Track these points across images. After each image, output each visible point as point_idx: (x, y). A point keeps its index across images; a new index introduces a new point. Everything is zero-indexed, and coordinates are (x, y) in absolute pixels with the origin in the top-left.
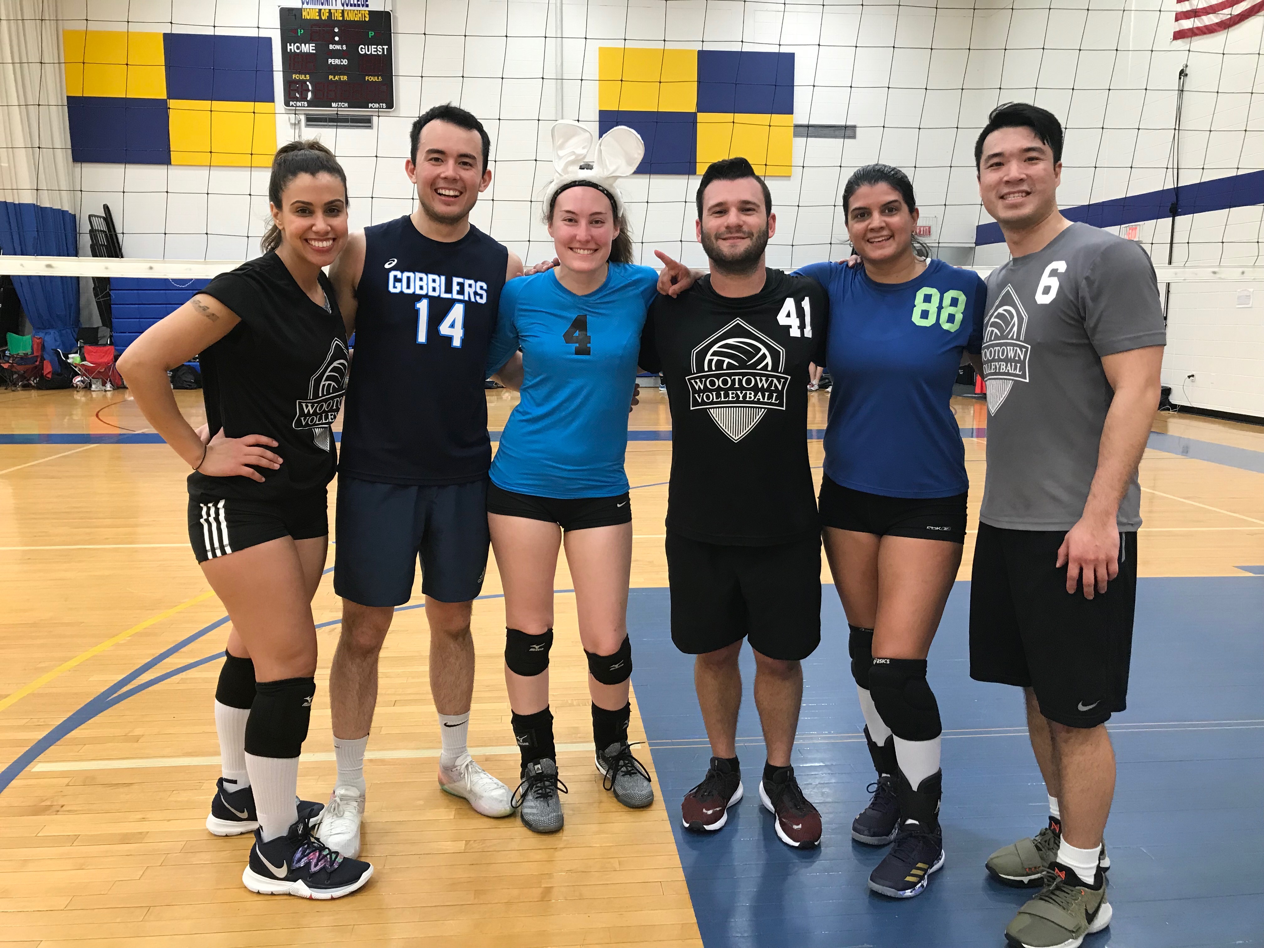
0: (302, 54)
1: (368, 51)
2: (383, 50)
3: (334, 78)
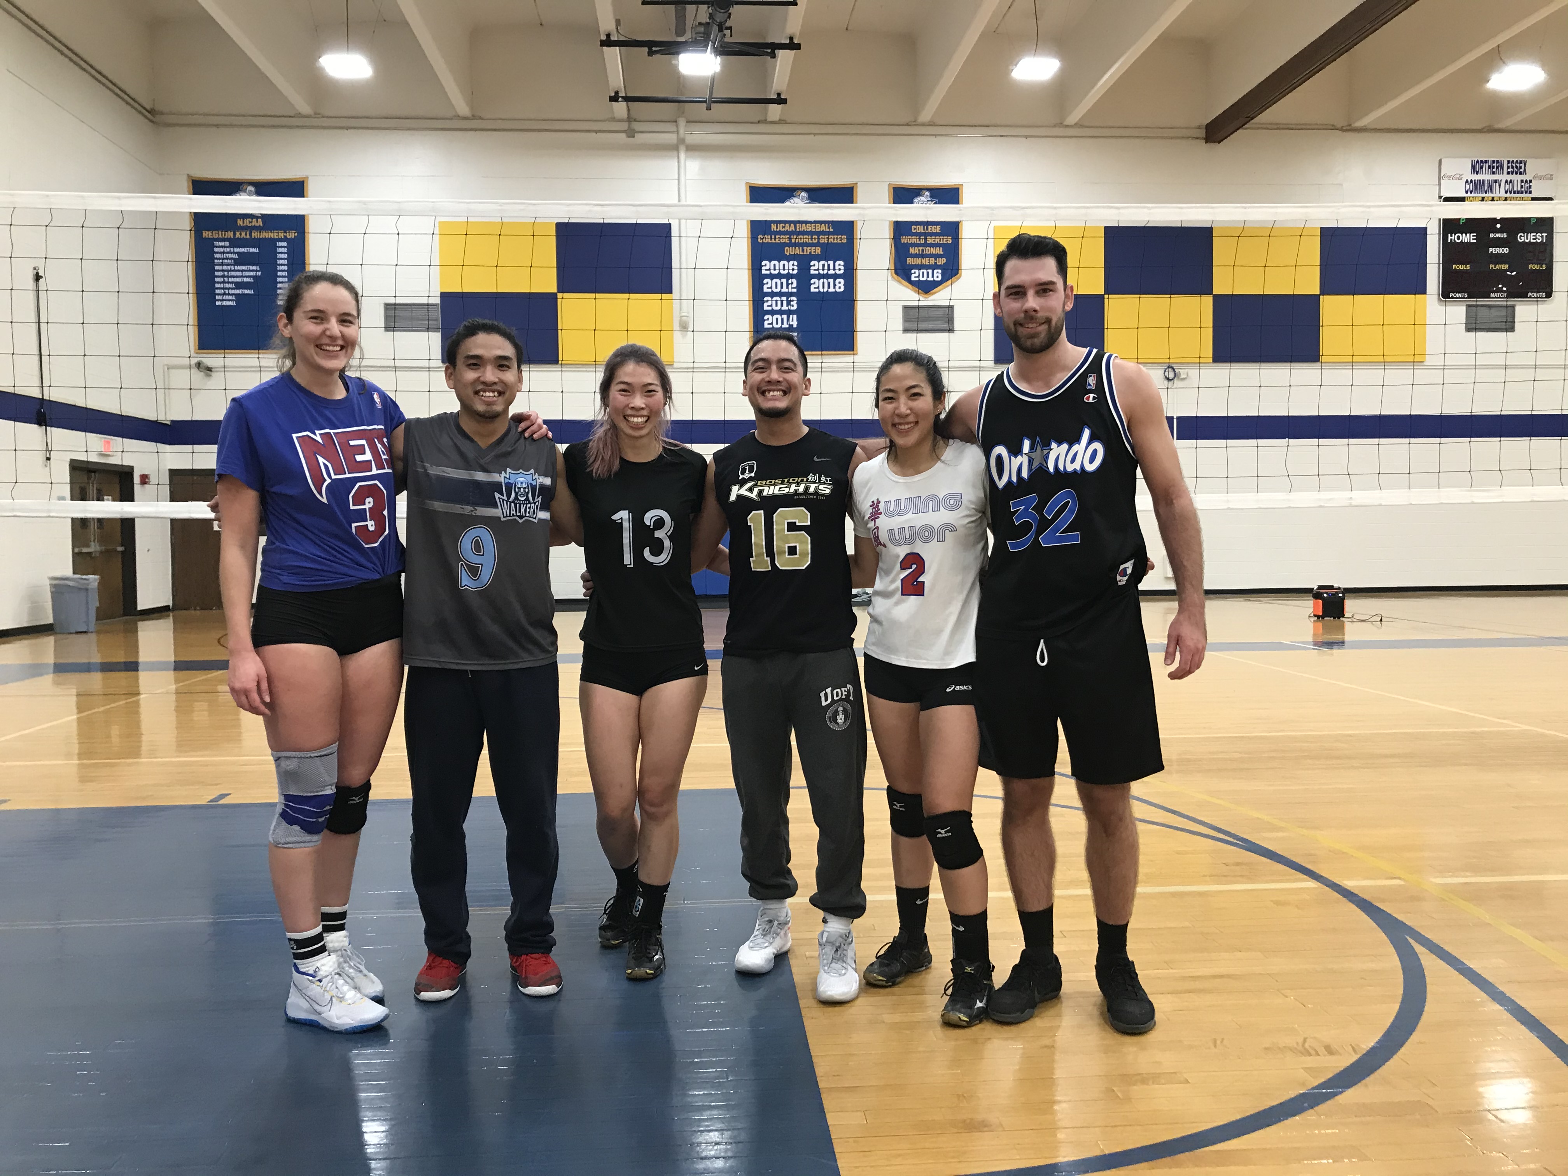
1: (1527, 239)
2: (1542, 237)
3: (1495, 267)
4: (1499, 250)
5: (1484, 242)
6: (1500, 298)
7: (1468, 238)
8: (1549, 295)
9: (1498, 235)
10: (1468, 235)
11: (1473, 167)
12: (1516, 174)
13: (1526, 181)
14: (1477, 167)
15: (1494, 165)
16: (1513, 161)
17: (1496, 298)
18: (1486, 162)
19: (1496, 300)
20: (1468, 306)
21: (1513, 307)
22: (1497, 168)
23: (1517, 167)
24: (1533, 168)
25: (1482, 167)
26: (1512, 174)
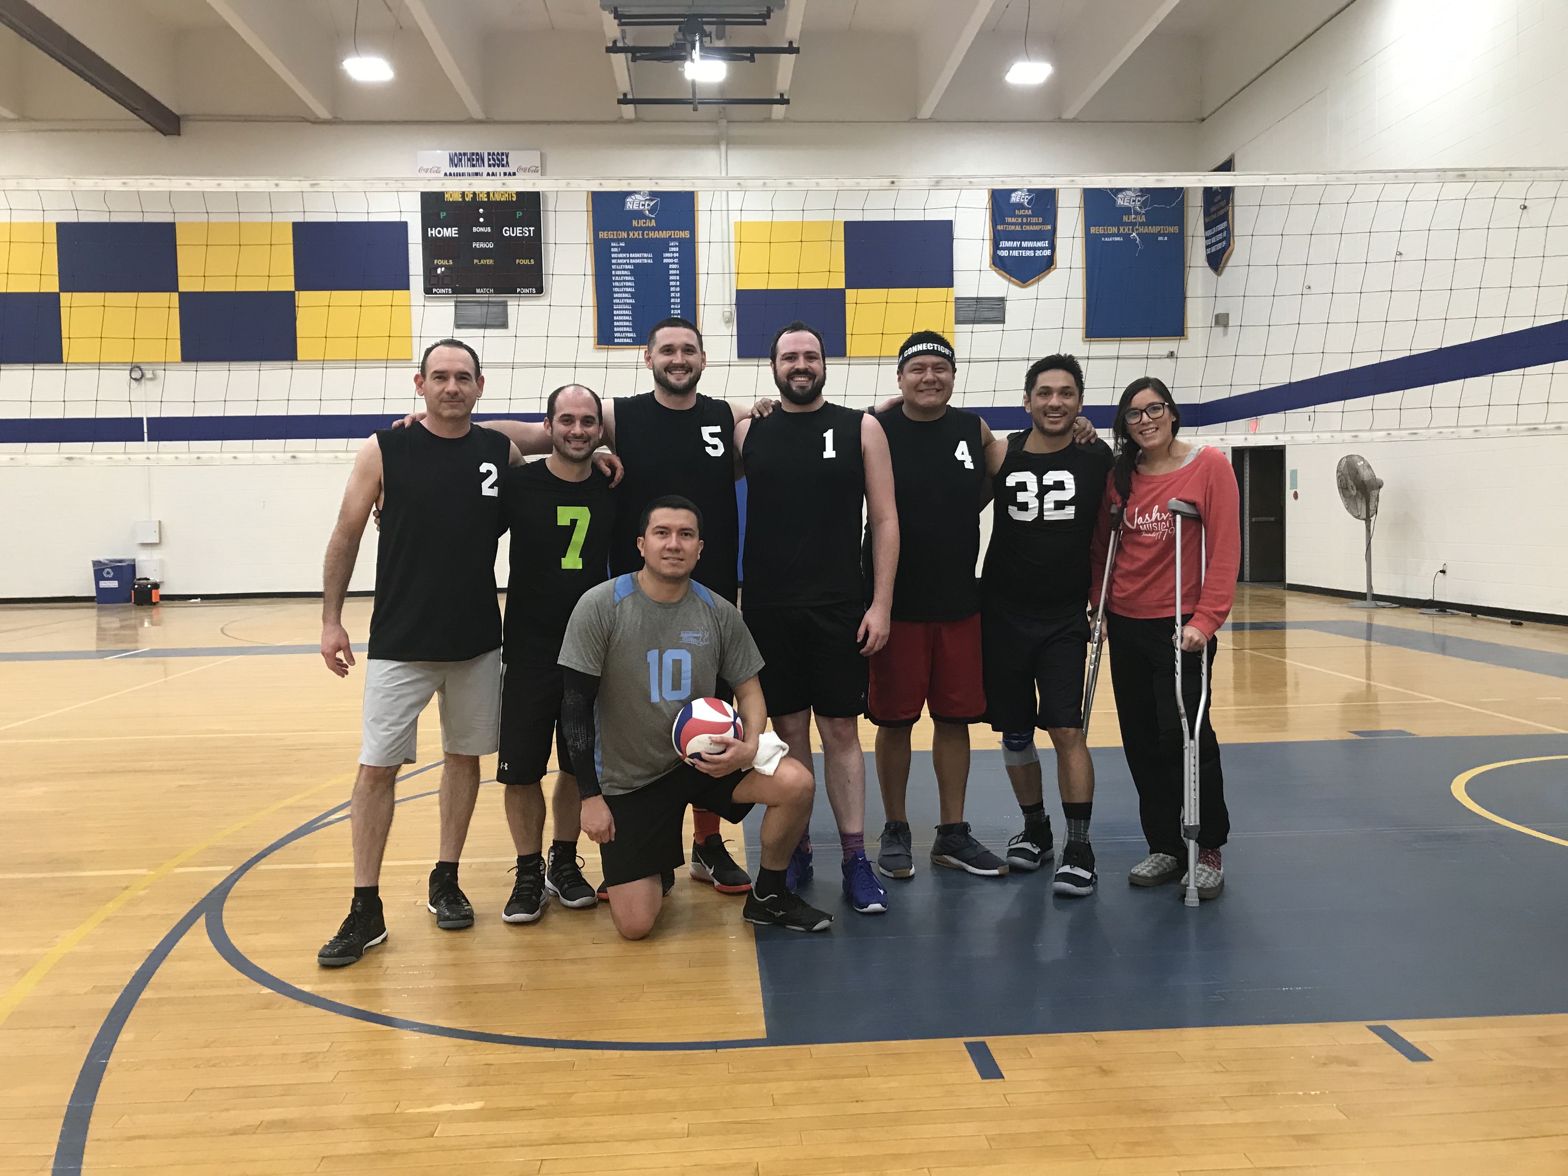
0: (443, 239)
1: (513, 233)
2: (529, 231)
3: (480, 262)
4: (483, 245)
5: (467, 237)
6: (486, 293)
7: (450, 232)
8: (540, 290)
9: (482, 229)
10: (450, 229)
11: (451, 160)
12: (498, 166)
13: (510, 173)
14: (455, 160)
15: (474, 157)
16: (494, 154)
17: (482, 293)
18: (465, 154)
19: (483, 295)
20: (456, 302)
21: (505, 304)
22: (477, 160)
23: (498, 160)
24: (516, 160)
25: (461, 160)
26: (494, 166)
